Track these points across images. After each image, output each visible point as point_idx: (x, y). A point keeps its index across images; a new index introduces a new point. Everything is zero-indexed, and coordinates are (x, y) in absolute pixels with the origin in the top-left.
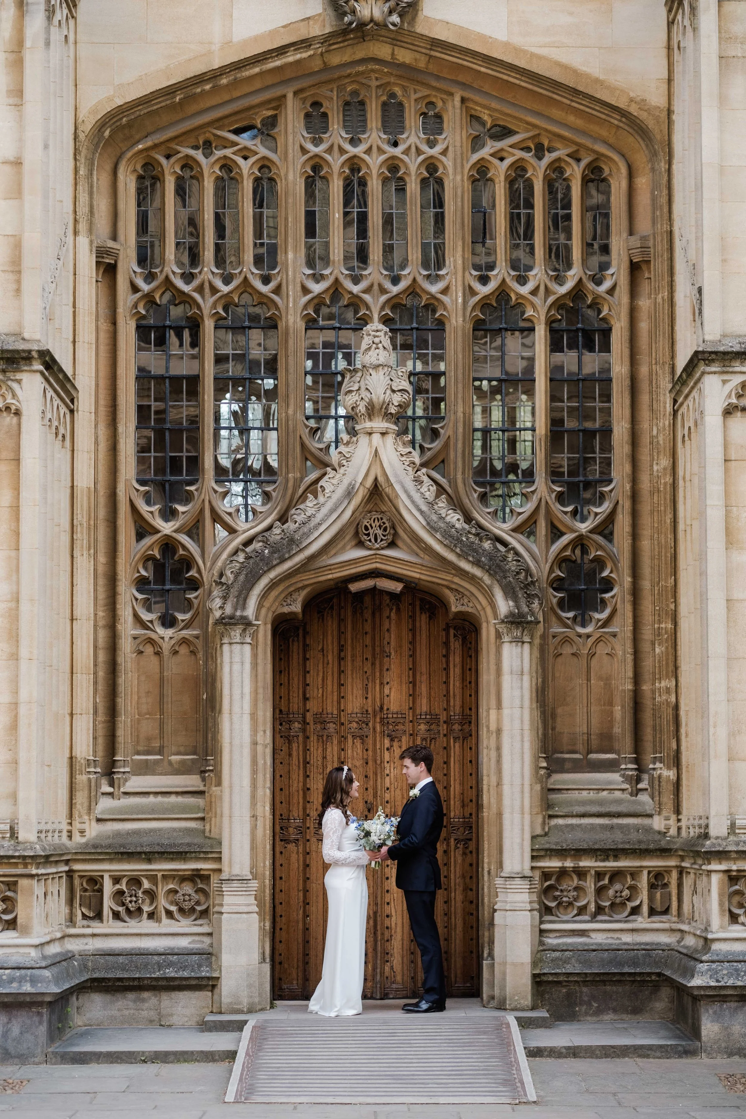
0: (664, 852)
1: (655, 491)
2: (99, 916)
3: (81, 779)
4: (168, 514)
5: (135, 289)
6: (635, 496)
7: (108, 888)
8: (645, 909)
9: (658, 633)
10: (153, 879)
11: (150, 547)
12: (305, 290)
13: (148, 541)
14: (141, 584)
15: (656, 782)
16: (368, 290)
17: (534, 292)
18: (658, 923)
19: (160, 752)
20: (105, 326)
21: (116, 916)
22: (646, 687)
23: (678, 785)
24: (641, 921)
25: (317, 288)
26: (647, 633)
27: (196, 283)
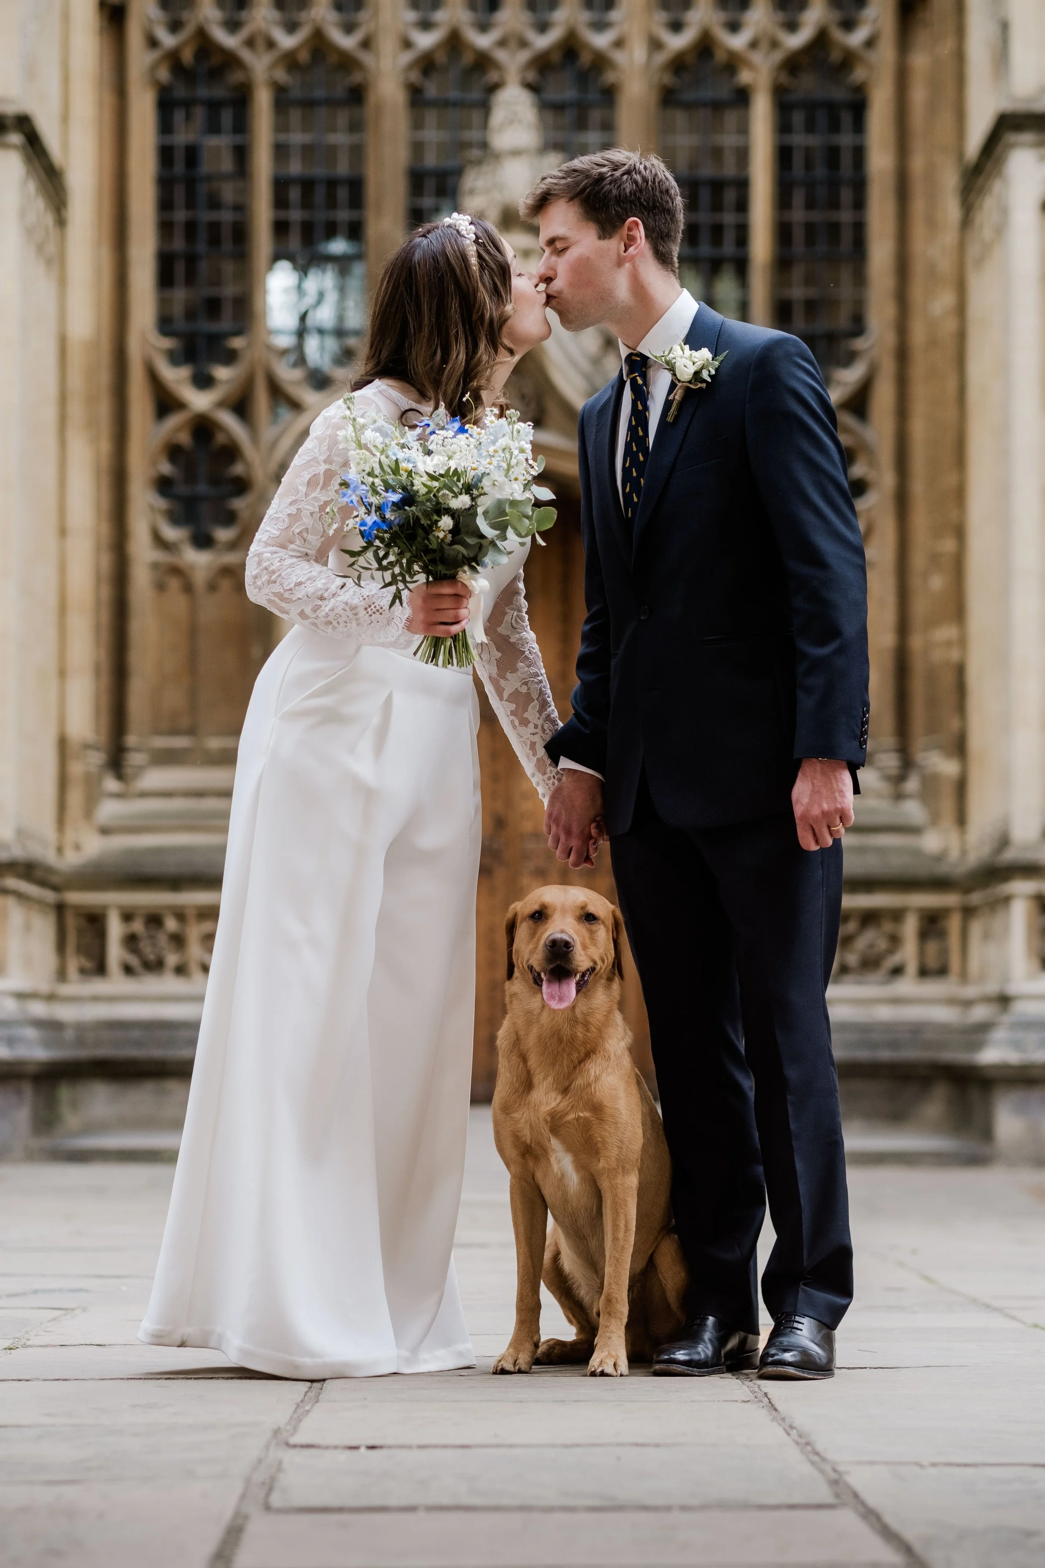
0: (940, 884)
1: (933, 343)
2: (100, 969)
3: (76, 769)
4: (203, 381)
5: (153, 42)
6: (902, 354)
7: (115, 929)
8: (912, 968)
9: (935, 558)
10: (180, 915)
11: (178, 429)
12: (407, 44)
13: (174, 421)
14: (163, 485)
15: (930, 783)
16: (502, 43)
17: (754, 45)
18: (933, 988)
19: (191, 731)
20: (109, 99)
21: (128, 970)
22: (916, 642)
23: (961, 787)
24: (907, 986)
25: (425, 41)
26: (918, 560)
27: (244, 33)
